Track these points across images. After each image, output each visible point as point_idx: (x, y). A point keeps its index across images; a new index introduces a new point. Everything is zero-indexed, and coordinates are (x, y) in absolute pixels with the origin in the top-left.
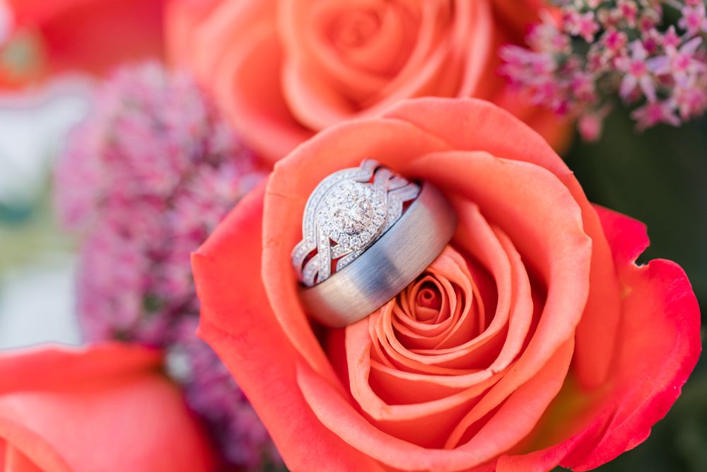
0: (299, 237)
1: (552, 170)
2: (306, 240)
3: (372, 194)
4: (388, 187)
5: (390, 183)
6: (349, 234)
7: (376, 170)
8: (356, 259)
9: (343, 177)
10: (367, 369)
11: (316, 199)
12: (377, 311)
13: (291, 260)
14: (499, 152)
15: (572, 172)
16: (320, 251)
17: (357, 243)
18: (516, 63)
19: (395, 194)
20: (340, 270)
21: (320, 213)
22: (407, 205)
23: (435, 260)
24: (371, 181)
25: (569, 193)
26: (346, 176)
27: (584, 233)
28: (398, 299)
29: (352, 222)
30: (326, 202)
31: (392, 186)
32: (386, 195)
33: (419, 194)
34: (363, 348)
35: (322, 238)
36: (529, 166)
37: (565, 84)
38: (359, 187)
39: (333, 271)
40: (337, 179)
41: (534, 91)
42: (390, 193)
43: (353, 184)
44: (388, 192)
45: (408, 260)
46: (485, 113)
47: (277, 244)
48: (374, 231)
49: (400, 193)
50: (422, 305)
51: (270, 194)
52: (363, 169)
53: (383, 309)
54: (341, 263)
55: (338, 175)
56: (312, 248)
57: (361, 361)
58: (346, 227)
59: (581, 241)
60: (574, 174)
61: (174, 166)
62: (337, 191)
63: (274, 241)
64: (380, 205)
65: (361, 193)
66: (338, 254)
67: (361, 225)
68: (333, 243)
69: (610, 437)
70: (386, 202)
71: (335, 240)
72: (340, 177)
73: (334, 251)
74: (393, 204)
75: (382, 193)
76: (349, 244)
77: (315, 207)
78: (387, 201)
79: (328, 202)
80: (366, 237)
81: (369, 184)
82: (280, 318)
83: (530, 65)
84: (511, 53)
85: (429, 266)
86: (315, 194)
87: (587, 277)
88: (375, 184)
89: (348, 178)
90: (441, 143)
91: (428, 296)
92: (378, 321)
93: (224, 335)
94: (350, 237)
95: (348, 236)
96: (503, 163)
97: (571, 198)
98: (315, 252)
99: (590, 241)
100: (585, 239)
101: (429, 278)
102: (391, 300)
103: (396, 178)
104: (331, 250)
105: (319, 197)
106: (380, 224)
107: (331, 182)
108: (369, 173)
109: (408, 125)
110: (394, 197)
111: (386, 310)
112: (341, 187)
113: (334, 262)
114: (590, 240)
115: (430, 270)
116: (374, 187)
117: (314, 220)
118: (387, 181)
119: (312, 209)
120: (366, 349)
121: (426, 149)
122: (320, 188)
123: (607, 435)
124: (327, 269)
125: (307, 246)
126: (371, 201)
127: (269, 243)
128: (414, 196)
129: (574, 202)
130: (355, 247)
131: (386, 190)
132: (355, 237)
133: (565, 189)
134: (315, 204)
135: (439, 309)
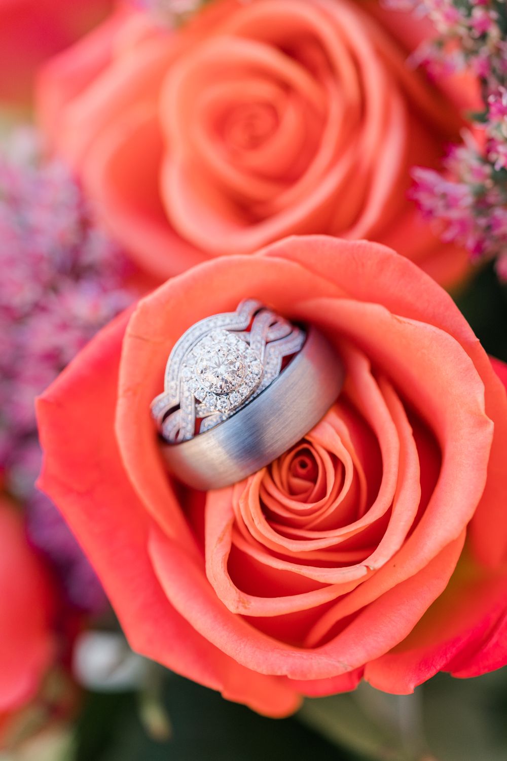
0: (160, 389)
1: (456, 335)
2: (168, 394)
3: (247, 348)
4: (267, 337)
5: (271, 330)
6: (217, 394)
7: (256, 313)
8: (223, 421)
9: (215, 323)
10: (227, 549)
11: (183, 348)
12: (244, 480)
13: (150, 412)
14: (398, 307)
15: (479, 340)
16: (183, 406)
17: (225, 405)
18: (430, 190)
19: (274, 347)
20: (204, 432)
21: (186, 366)
22: (287, 360)
23: (315, 427)
24: (248, 329)
25: (473, 366)
26: (219, 323)
27: (485, 416)
28: (269, 468)
29: (220, 383)
30: (193, 354)
31: (272, 336)
32: (263, 348)
33: (303, 345)
34: (224, 523)
35: (187, 394)
36: (430, 328)
37: (482, 222)
38: (232, 338)
39: (197, 432)
40: (208, 326)
41: (448, 224)
42: (269, 345)
43: (227, 335)
44: (267, 343)
45: (284, 428)
46: (384, 261)
47: (135, 394)
48: (246, 391)
49: (280, 345)
50: (297, 476)
51: (131, 336)
52: (239, 315)
53: (250, 480)
54: (206, 424)
55: (210, 321)
56: (174, 402)
57: (220, 540)
58: (214, 387)
59: (481, 424)
60: (480, 342)
61: (36, 277)
62: (206, 341)
63: (133, 390)
64: (254, 363)
65: (233, 347)
66: (203, 413)
67: (230, 386)
68: (197, 401)
69: (497, 645)
70: (262, 359)
71: (201, 400)
72: (212, 324)
73: (198, 409)
74: (271, 359)
75: (259, 345)
76: (216, 406)
77: (180, 357)
78: (264, 356)
79: (195, 354)
80: (235, 399)
81: (244, 333)
82: (134, 478)
83: (444, 196)
84: (426, 176)
85: (308, 434)
86: (182, 342)
87: (485, 467)
88: (253, 332)
89: (221, 326)
90: (332, 288)
91: (303, 465)
92: (243, 495)
93: (68, 490)
94: (218, 397)
95: (215, 396)
96: (400, 322)
97: (475, 373)
98: (177, 407)
99: (491, 426)
100: (487, 422)
101: (305, 446)
102: (261, 469)
103: (279, 323)
104: (196, 408)
105: (187, 345)
106: (254, 384)
107: (201, 329)
108: (246, 320)
109: (295, 265)
110: (272, 350)
111: (254, 481)
112: (211, 337)
113: (198, 422)
114: (492, 423)
115: (308, 438)
116: (250, 337)
117: (178, 372)
118: (267, 329)
119: (177, 359)
120: (227, 526)
121: (315, 293)
122: (188, 334)
123: (494, 640)
124: (190, 428)
125: (169, 400)
126: (245, 357)
127: (126, 391)
128: (298, 349)
129: (478, 378)
130: (223, 410)
131: (264, 342)
132: (224, 398)
133: (469, 360)
134: (181, 354)
135: (314, 481)
